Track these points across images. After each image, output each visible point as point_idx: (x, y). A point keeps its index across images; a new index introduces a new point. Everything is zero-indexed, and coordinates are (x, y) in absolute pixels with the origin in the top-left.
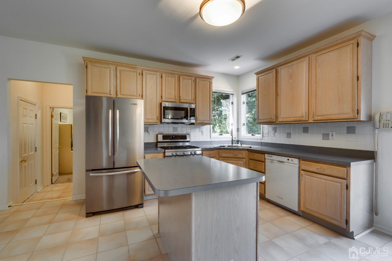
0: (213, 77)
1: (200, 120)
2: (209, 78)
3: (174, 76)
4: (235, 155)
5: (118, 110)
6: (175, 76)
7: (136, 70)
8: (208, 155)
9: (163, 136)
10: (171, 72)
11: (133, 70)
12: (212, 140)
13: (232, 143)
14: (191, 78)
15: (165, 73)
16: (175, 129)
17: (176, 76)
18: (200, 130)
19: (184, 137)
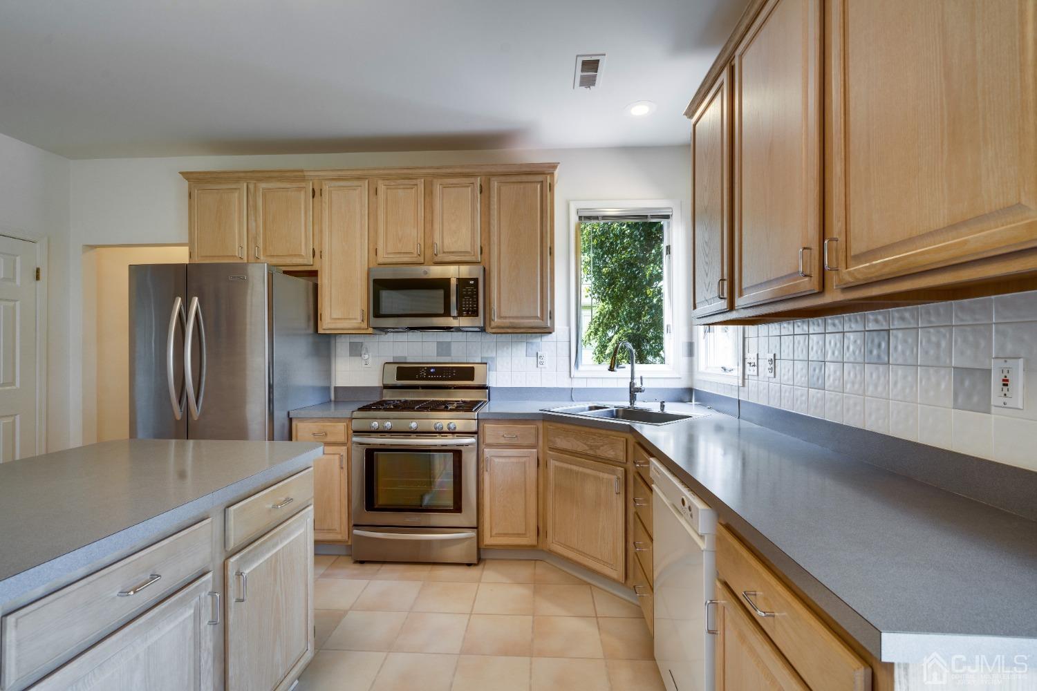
0: (554, 166)
1: (505, 318)
2: (540, 170)
3: (414, 182)
4: (591, 447)
5: (195, 296)
6: (418, 181)
7: (303, 184)
8: (503, 436)
9: (398, 368)
10: (405, 171)
11: (295, 185)
12: (577, 384)
13: (633, 398)
14: (472, 180)
15: (385, 178)
16: (444, 348)
17: (421, 182)
18: (529, 350)
19: (468, 373)
